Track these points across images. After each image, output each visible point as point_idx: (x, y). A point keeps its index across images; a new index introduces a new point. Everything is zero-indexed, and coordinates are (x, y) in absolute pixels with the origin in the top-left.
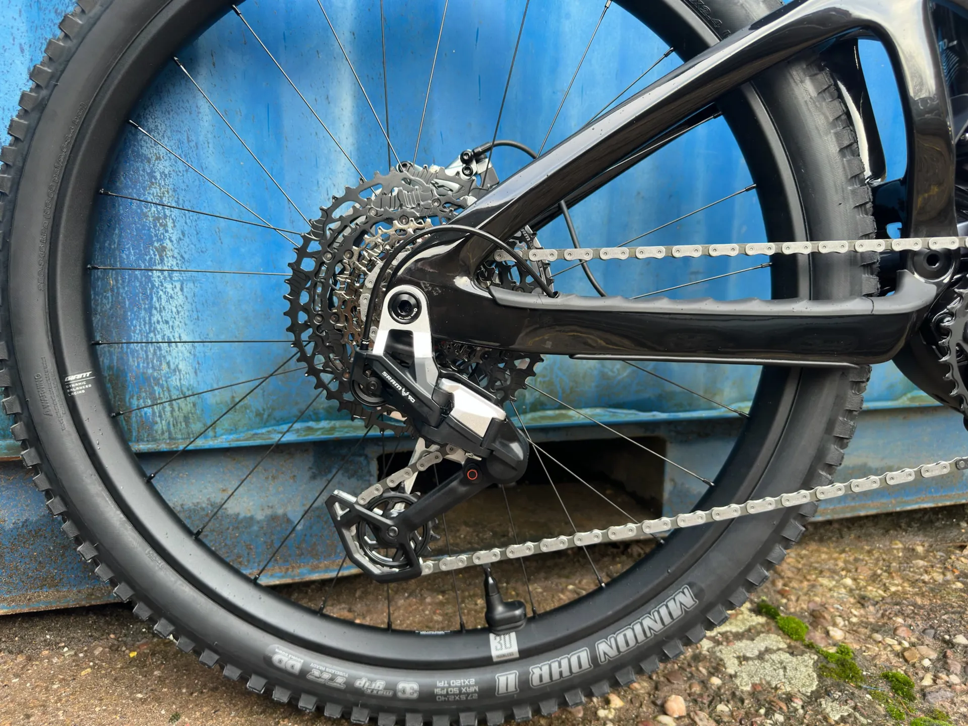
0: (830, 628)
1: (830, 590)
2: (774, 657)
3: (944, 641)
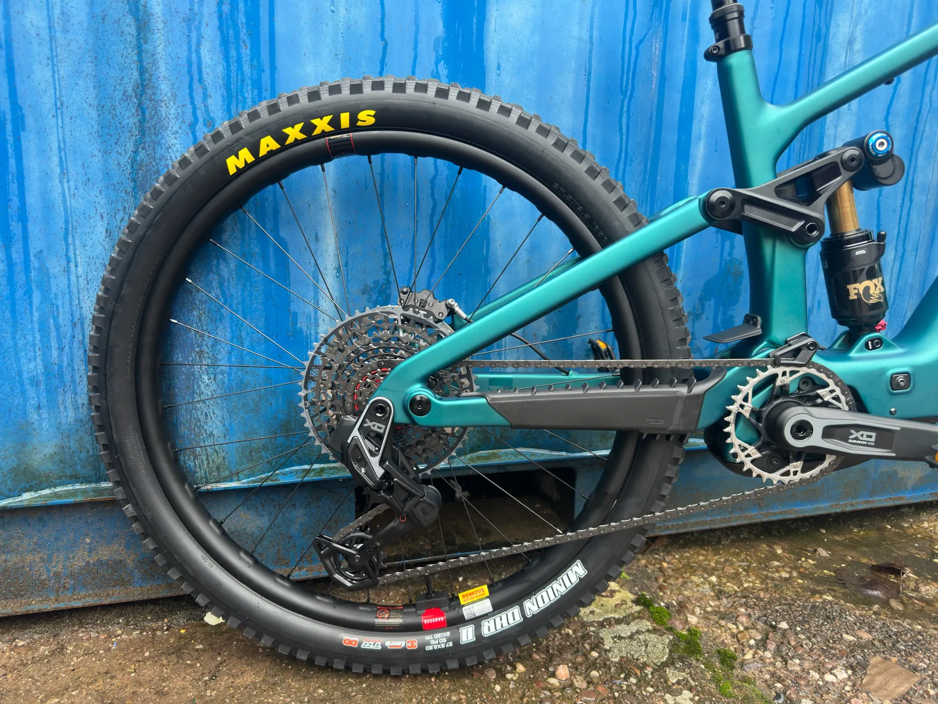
0: (689, 615)
1: (698, 586)
2: (640, 637)
3: (771, 626)
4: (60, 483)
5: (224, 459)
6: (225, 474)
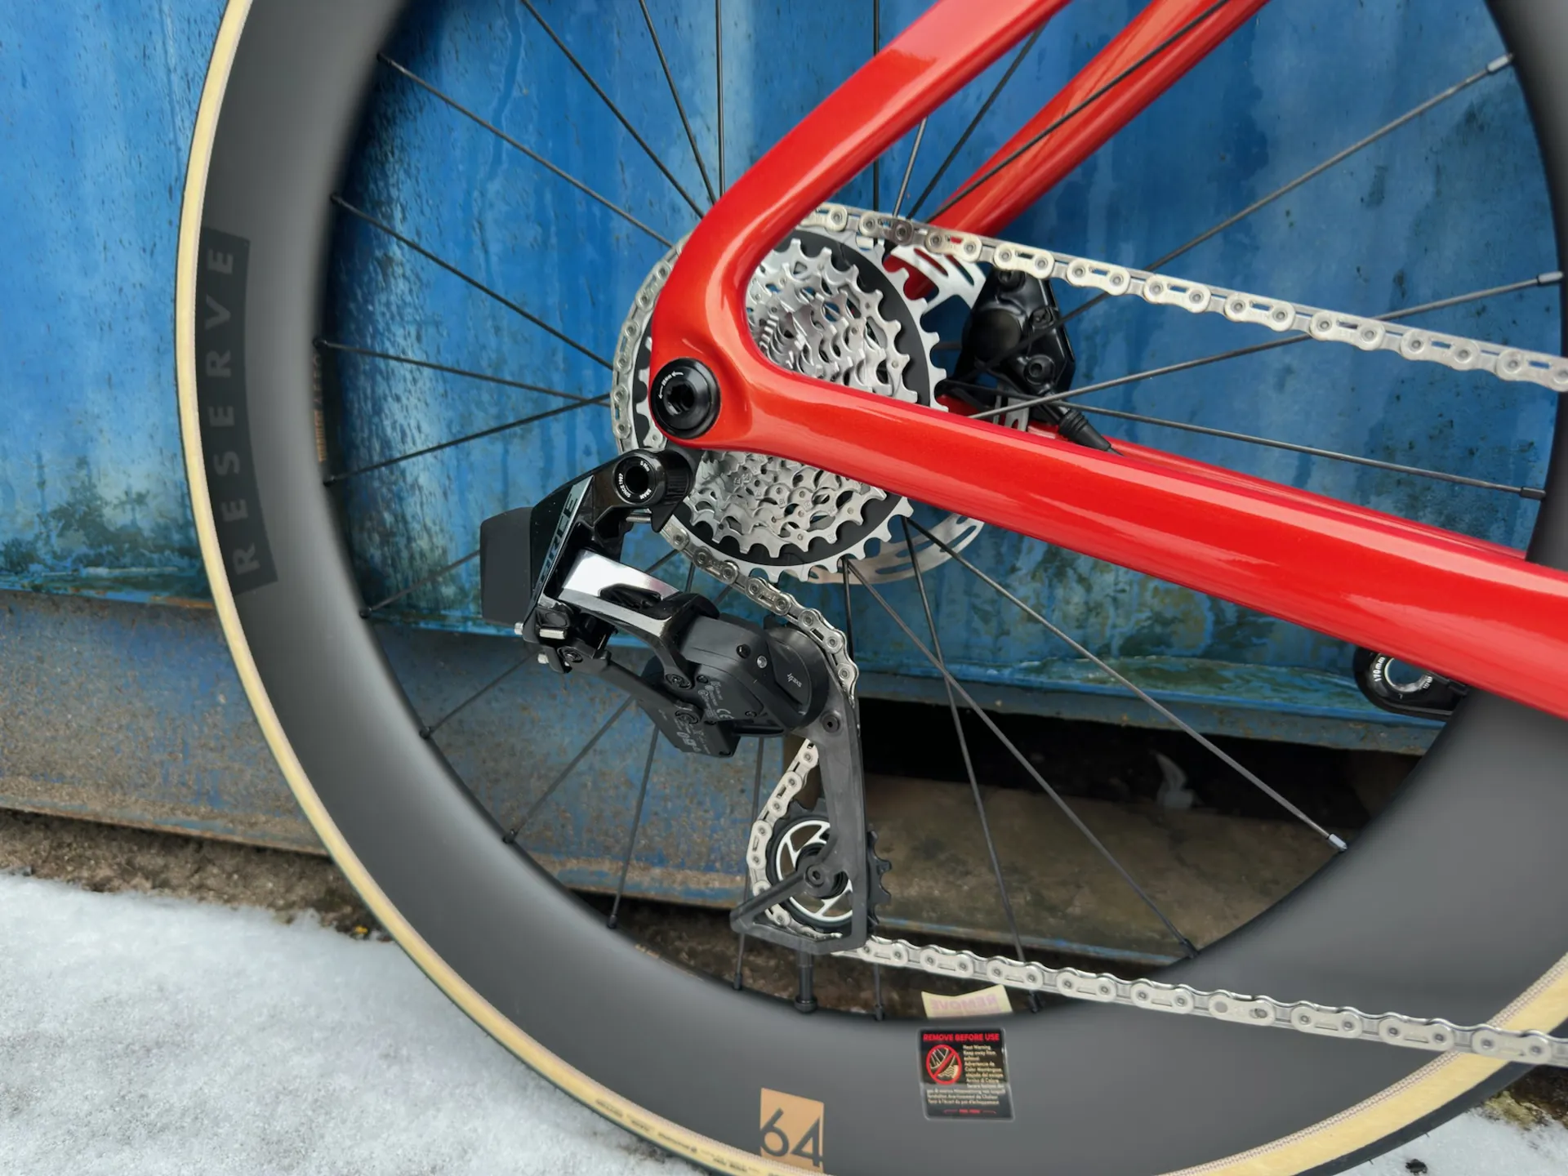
4: (160, 561)
5: (445, 552)
6: (449, 591)
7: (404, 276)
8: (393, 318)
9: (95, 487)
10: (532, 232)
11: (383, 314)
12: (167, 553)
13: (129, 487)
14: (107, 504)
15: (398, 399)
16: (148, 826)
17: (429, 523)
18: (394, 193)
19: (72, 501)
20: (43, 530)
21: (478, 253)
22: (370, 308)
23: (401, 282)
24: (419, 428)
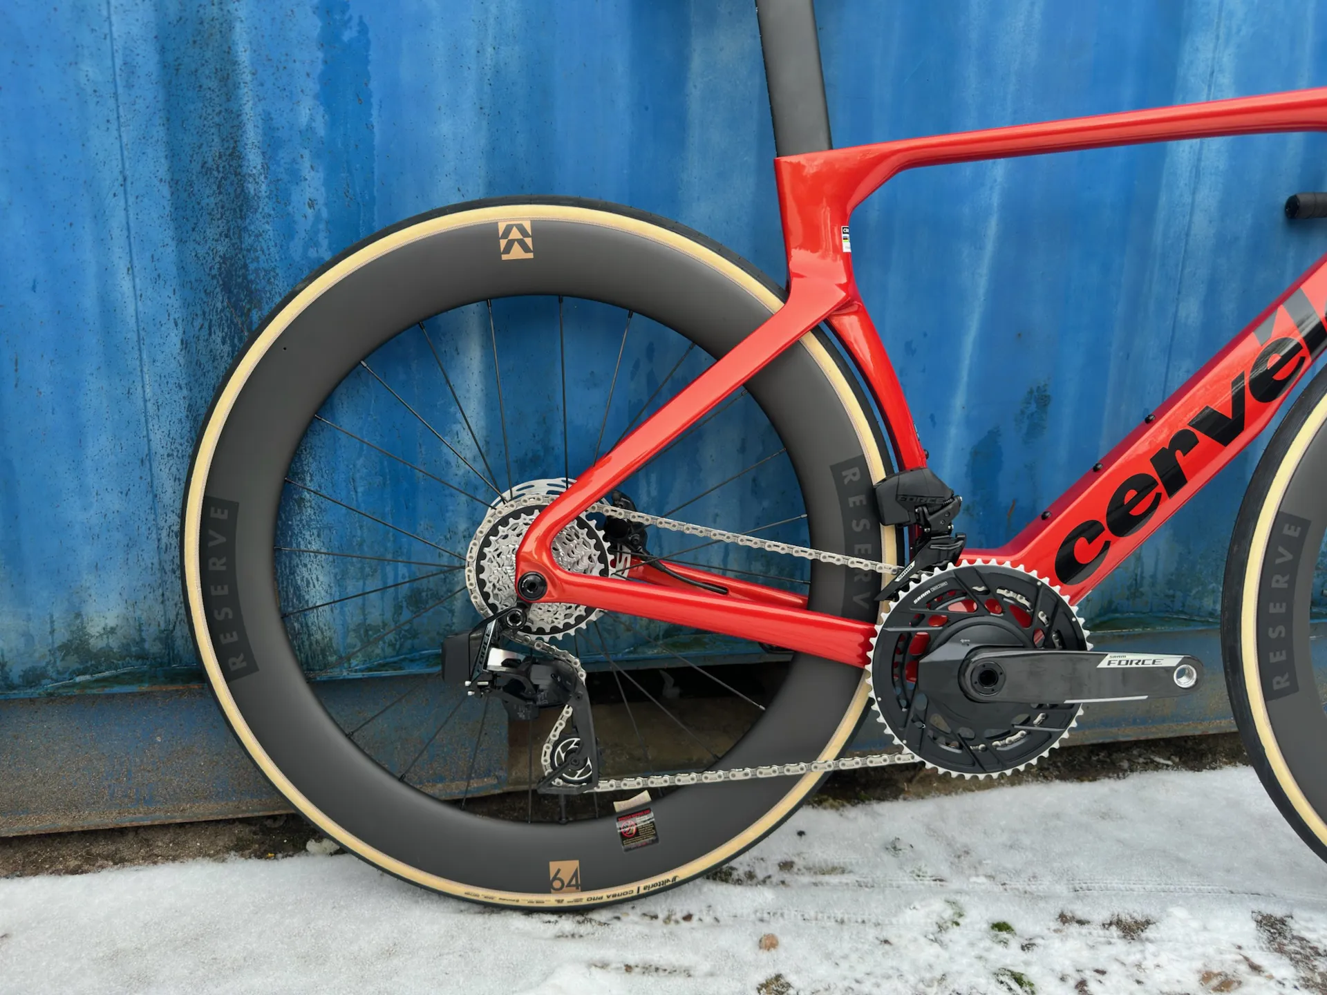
4: (123, 664)
5: (331, 639)
6: (333, 659)
7: (311, 506)
8: (303, 526)
9: (85, 628)
10: (379, 479)
11: (298, 525)
12: (128, 659)
13: (106, 625)
14: (92, 637)
15: (305, 565)
16: (111, 826)
17: (322, 625)
18: (306, 468)
19: (71, 638)
20: (52, 658)
21: (353, 493)
22: (290, 523)
23: (309, 509)
24: (318, 580)
